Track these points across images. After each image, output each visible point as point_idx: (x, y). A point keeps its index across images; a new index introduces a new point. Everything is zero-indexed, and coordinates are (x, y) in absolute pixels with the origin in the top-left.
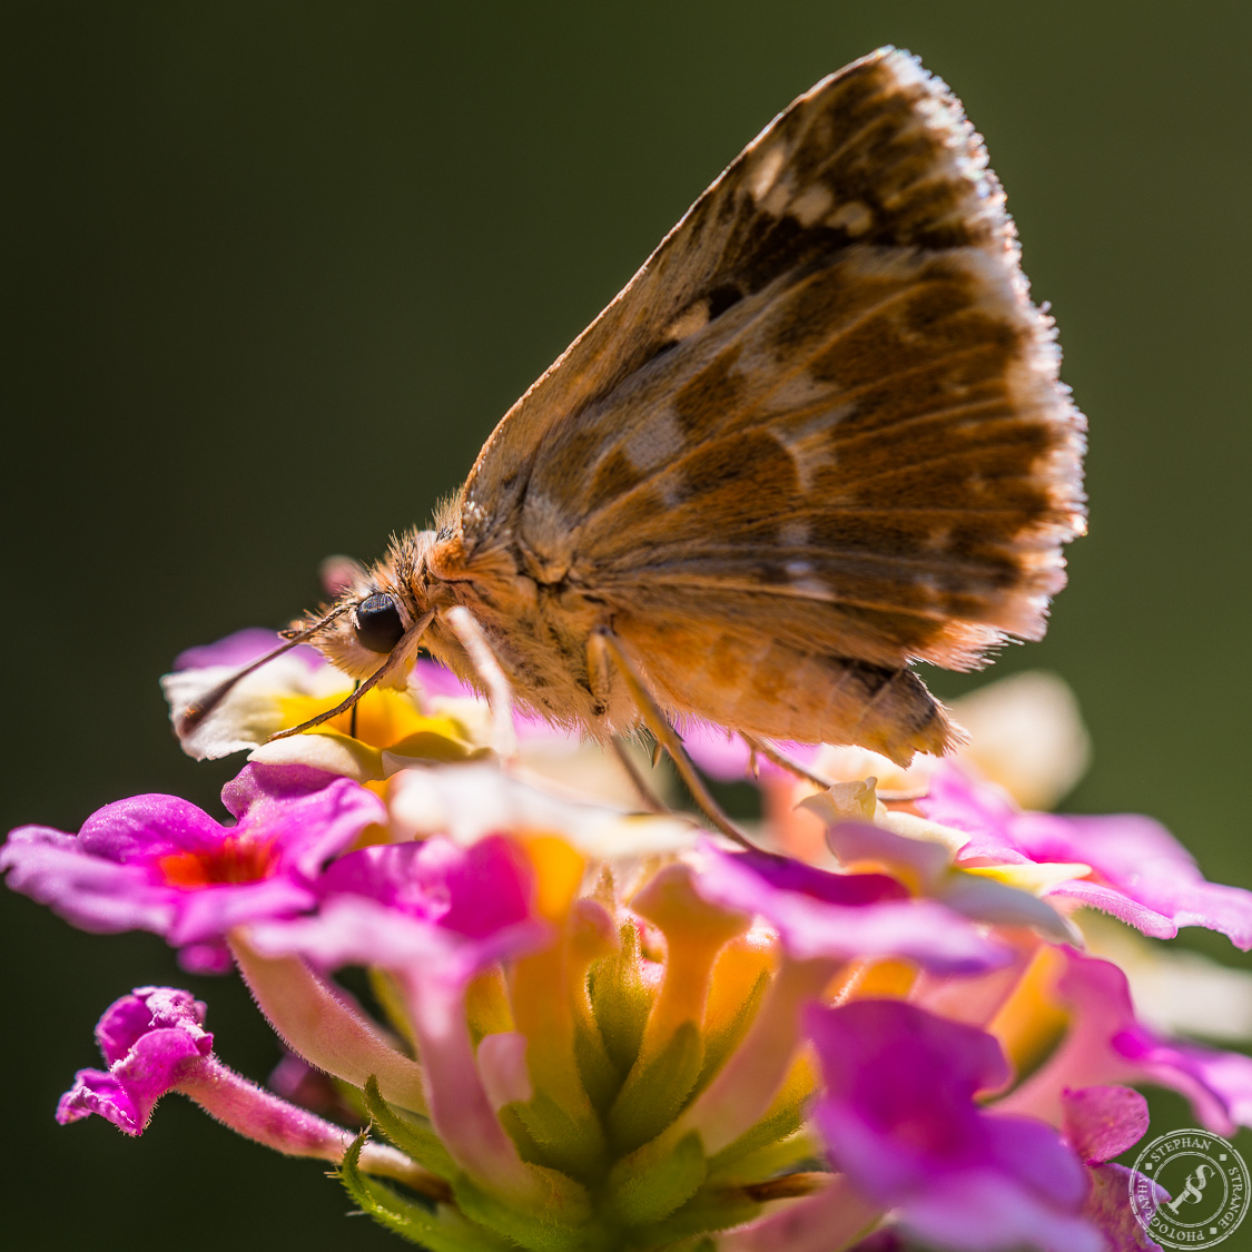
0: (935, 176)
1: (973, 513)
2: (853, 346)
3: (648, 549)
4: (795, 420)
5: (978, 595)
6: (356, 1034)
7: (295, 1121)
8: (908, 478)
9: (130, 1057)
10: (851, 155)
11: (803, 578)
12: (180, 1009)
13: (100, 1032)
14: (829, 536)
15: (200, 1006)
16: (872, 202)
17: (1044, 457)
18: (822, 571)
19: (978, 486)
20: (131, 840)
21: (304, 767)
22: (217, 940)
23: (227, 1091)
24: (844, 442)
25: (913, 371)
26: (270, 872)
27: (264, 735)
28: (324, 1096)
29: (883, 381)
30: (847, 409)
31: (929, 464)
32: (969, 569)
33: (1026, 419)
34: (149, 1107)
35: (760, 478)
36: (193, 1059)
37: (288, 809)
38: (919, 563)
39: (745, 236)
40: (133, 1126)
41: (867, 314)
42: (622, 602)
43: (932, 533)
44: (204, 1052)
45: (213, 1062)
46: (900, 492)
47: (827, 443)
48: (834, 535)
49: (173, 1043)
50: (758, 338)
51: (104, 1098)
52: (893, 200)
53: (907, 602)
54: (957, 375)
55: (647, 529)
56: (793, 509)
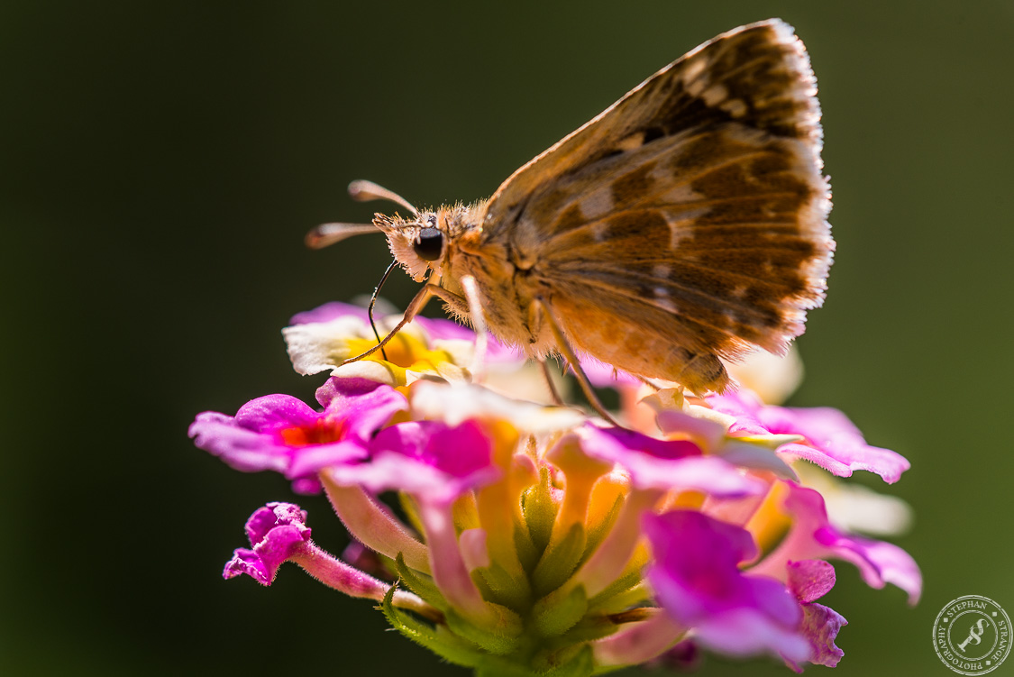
0: (787, 96)
1: (762, 281)
2: (718, 177)
3: (580, 262)
4: (678, 209)
5: (756, 328)
6: (391, 529)
7: (356, 578)
8: (731, 255)
9: (264, 542)
10: (743, 74)
11: (662, 298)
12: (292, 514)
13: (247, 527)
14: (680, 277)
15: (303, 513)
16: (749, 102)
17: (809, 261)
18: (674, 295)
19: (768, 268)
20: (265, 420)
21: (362, 379)
22: (312, 475)
23: (319, 561)
24: (701, 228)
25: (748, 198)
26: (343, 437)
27: (340, 361)
28: (373, 563)
29: (730, 200)
30: (706, 209)
31: (744, 250)
32: (753, 312)
33: (804, 238)
34: (275, 570)
35: (650, 237)
36: (299, 542)
37: (353, 402)
38: (727, 303)
39: (674, 102)
40: (265, 580)
41: (730, 161)
42: (560, 289)
43: (737, 287)
44: (306, 539)
45: (311, 544)
46: (725, 261)
47: (691, 226)
48: (683, 276)
49: (288, 534)
50: (667, 160)
51: (249, 564)
52: (761, 103)
53: (716, 324)
54: (771, 205)
55: (583, 251)
56: (664, 257)
